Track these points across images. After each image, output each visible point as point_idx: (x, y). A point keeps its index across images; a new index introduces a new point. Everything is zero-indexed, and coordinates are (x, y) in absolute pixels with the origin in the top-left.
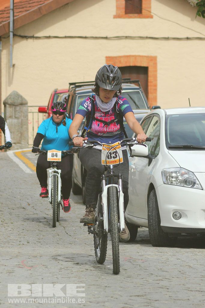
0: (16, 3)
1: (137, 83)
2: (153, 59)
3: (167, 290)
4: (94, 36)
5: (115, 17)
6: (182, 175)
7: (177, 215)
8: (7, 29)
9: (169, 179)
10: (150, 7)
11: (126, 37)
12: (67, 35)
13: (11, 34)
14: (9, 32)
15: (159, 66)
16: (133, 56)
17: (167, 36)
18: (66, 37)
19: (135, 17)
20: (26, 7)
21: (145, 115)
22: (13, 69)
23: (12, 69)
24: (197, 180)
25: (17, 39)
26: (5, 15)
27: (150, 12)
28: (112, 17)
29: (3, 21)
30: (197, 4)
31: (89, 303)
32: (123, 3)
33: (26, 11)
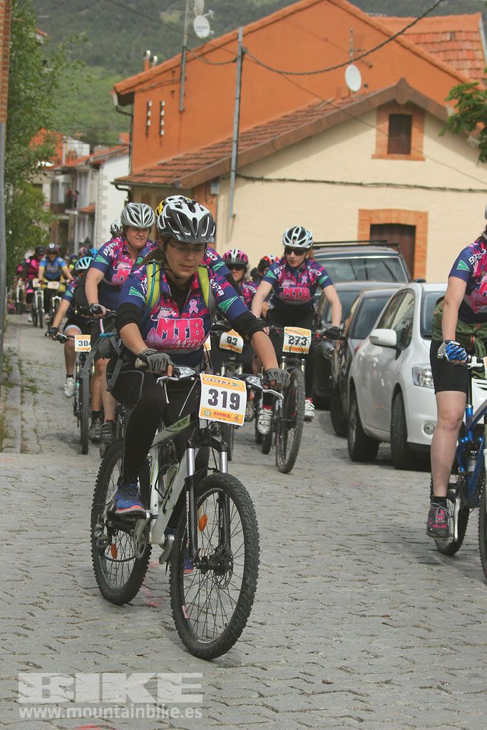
0: (242, 133)
1: (396, 247)
2: (423, 216)
4: (345, 181)
5: (374, 157)
7: (430, 428)
8: (227, 168)
9: (422, 379)
10: (422, 147)
11: (388, 185)
12: (308, 179)
13: (233, 175)
14: (230, 171)
15: (430, 226)
16: (396, 210)
17: (442, 186)
18: (306, 181)
19: (401, 159)
20: (255, 139)
21: (397, 290)
22: (234, 221)
23: (231, 221)
25: (241, 181)
26: (227, 149)
27: (421, 153)
28: (370, 157)
29: (223, 157)
30: (479, 145)
31: (291, 541)
32: (385, 139)
33: (255, 144)
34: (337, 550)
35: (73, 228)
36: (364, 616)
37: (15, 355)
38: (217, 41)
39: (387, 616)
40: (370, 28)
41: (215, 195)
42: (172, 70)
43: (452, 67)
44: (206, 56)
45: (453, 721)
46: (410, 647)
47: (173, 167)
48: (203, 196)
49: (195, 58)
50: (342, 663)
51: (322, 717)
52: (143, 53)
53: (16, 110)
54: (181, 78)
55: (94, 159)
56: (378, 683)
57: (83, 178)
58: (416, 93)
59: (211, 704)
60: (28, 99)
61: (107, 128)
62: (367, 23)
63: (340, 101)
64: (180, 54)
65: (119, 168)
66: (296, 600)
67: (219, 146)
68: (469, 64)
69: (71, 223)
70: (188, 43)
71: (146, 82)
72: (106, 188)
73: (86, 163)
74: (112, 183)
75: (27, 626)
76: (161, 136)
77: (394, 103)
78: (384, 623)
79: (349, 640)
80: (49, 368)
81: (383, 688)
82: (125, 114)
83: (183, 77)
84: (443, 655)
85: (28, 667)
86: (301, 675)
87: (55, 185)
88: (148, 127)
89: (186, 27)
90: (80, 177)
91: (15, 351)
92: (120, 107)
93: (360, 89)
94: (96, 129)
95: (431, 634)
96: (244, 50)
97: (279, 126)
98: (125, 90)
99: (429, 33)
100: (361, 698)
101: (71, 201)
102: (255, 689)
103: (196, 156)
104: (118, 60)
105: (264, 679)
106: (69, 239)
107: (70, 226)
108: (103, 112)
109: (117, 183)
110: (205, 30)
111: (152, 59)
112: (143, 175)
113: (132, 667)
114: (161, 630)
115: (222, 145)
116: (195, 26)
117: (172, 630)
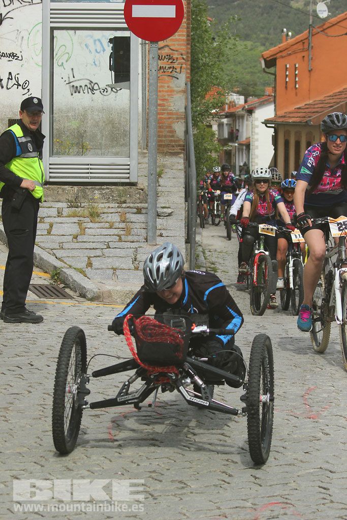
35: (235, 155)
37: (200, 245)
38: (334, 20)
42: (302, 42)
44: (326, 31)
47: (306, 110)
49: (319, 33)
52: (281, 30)
53: (197, 73)
55: (248, 106)
57: (241, 120)
60: (205, 64)
61: (255, 84)
64: (308, 30)
65: (267, 112)
67: (337, 94)
69: (233, 152)
70: (313, 22)
71: (284, 50)
72: (257, 127)
73: (243, 109)
74: (263, 123)
75: (225, 434)
76: (296, 88)
80: (224, 254)
82: (271, 73)
83: (310, 46)
85: (228, 463)
87: (221, 125)
88: (287, 82)
89: (311, 11)
90: (239, 119)
91: (200, 243)
92: (267, 70)
94: (248, 85)
98: (269, 57)
101: (233, 136)
103: (321, 102)
104: (262, 36)
106: (232, 164)
107: (232, 154)
108: (252, 73)
109: (266, 123)
110: (324, 13)
111: (287, 35)
112: (284, 117)
113: (301, 461)
114: (320, 435)
115: (339, 93)
116: (318, 10)
117: (327, 434)
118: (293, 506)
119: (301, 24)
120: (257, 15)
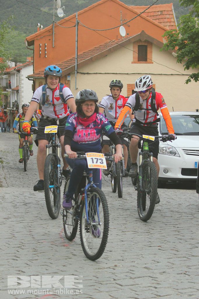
0: (79, 55)
3: (160, 211)
4: (121, 73)
5: (132, 63)
6: (169, 149)
7: (166, 171)
8: (74, 69)
10: (152, 58)
11: (138, 74)
12: (106, 73)
13: (76, 72)
17: (160, 73)
19: (143, 63)
20: (84, 57)
22: (77, 91)
24: (177, 152)
25: (79, 75)
26: (73, 62)
27: (152, 60)
29: (71, 65)
30: (177, 56)
31: (117, 218)
32: (137, 55)
33: (84, 59)
34: (136, 221)
35: (10, 96)
36: (151, 246)
38: (67, 18)
39: (160, 246)
40: (128, 11)
41: (69, 81)
42: (49, 31)
43: (162, 25)
44: (63, 25)
45: (193, 286)
46: (171, 258)
48: (64, 81)
49: (58, 26)
50: (145, 266)
51: (140, 287)
52: (37, 24)
54: (53, 34)
55: (17, 68)
56: (160, 273)
57: (13, 76)
58: (149, 36)
59: (95, 284)
61: (21, 56)
62: (127, 9)
63: (118, 41)
64: (52, 24)
65: (29, 71)
66: (123, 241)
67: (69, 61)
68: (168, 24)
70: (55, 19)
71: (39, 36)
72: (23, 80)
73: (14, 70)
74: (26, 78)
75: (17, 256)
76: (46, 58)
77: (140, 41)
78: (159, 249)
79: (146, 256)
81: (162, 275)
82: (31, 49)
83: (54, 33)
84: (184, 261)
85: (19, 272)
86: (129, 271)
87: (2, 79)
88: (40, 54)
89: (54, 13)
90: (12, 76)
92: (29, 47)
93: (126, 36)
95: (179, 252)
96: (78, 21)
97: (93, 52)
98: (30, 40)
99: (152, 12)
100: (155, 279)
102: (112, 277)
103: (60, 65)
104: (24, 28)
105: (115, 273)
106: (8, 101)
107: (8, 96)
108: (19, 49)
109: (29, 78)
110: (61, 14)
111: (40, 27)
112: (39, 74)
113: (62, 271)
114: (71, 256)
115: (71, 60)
116: (58, 12)
117: (75, 255)
118: (59, 296)
119: (47, 21)
120: (22, 16)
